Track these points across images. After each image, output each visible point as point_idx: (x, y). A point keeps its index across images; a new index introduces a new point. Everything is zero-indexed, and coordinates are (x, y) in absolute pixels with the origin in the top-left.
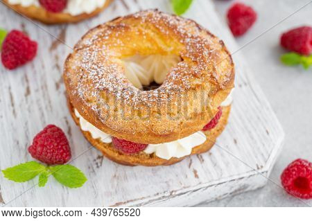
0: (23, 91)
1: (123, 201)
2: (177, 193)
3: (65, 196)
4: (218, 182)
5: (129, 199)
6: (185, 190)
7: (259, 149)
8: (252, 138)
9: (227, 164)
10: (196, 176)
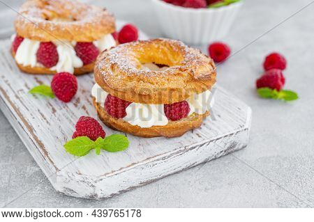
0: (50, 110)
1: (151, 156)
2: (190, 147)
3: (106, 160)
4: (216, 138)
5: (155, 154)
6: (194, 145)
7: (237, 117)
8: (230, 113)
9: (219, 128)
10: (199, 136)
